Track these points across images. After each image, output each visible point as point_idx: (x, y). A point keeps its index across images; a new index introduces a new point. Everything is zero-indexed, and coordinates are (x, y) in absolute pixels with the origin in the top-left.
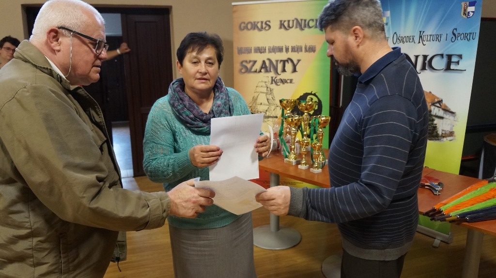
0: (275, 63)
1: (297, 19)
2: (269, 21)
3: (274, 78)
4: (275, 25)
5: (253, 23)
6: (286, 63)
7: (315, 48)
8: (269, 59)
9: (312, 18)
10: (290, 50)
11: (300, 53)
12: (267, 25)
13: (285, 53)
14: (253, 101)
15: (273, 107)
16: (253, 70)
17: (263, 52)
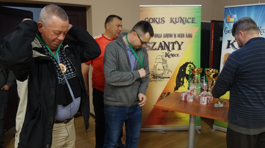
0: (168, 44)
1: (181, 18)
2: (164, 18)
3: (167, 54)
4: (167, 20)
5: (153, 19)
6: (175, 44)
7: (192, 35)
8: (163, 42)
9: (190, 17)
10: (177, 36)
11: (183, 38)
12: (163, 21)
13: (174, 38)
14: (154, 68)
15: (167, 72)
16: (154, 48)
17: (160, 37)
